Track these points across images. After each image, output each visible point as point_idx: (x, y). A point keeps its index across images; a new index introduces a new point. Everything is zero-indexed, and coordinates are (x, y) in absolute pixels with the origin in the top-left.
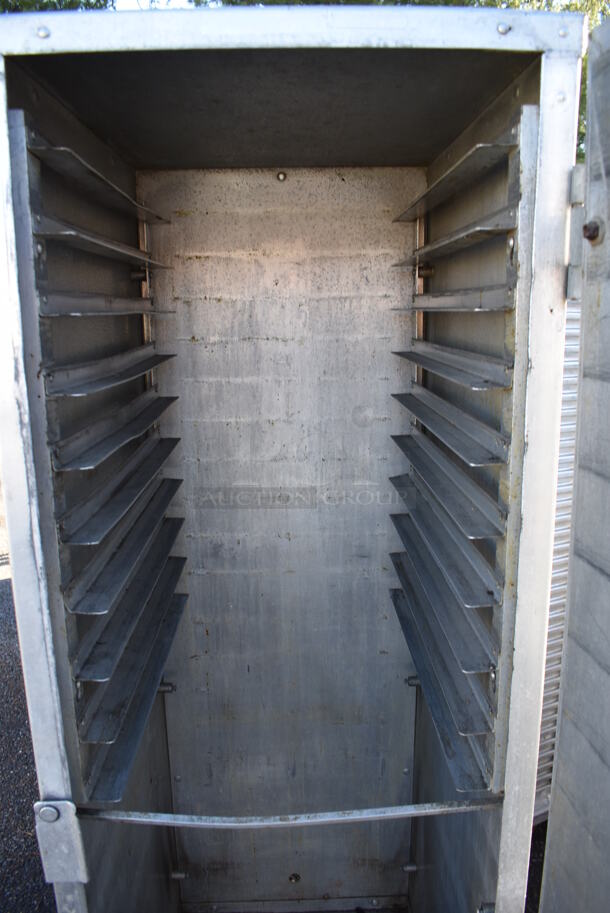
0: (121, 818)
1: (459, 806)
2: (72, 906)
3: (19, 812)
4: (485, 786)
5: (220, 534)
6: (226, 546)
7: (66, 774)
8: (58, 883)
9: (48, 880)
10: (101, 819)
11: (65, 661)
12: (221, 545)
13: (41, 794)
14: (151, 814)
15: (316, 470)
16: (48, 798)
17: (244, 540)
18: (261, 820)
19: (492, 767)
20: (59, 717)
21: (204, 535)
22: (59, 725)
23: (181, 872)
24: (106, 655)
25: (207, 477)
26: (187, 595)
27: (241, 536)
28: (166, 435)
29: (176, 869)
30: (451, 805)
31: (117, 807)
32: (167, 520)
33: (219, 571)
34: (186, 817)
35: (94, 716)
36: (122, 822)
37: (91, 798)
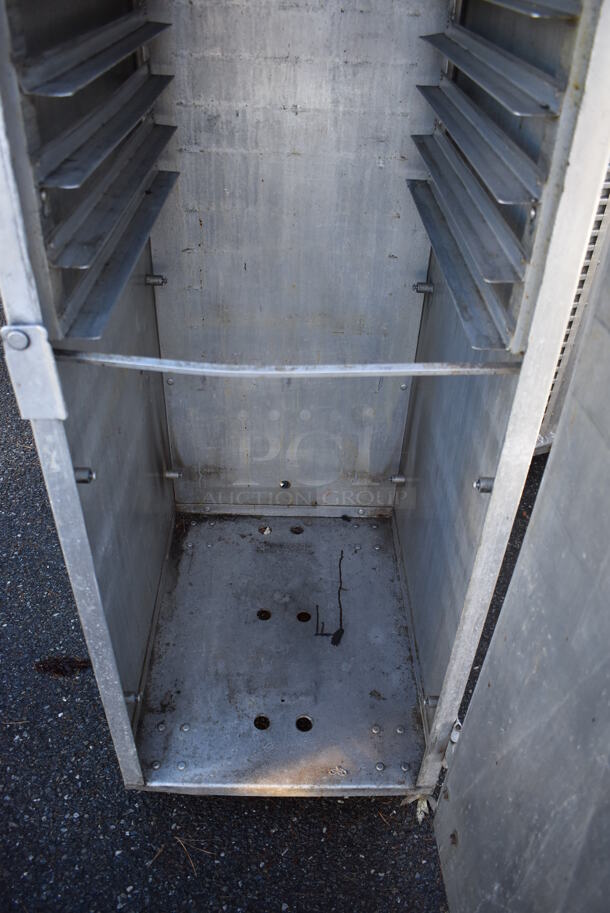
0: (101, 360)
1: (472, 366)
2: (53, 447)
3: (18, 428)
4: (504, 346)
5: (216, 103)
6: (223, 118)
7: (34, 294)
8: (35, 420)
9: (24, 416)
10: (79, 361)
11: (25, 161)
12: (219, 116)
13: (8, 318)
14: (135, 358)
15: (333, 24)
16: (16, 323)
17: (244, 112)
18: (255, 369)
19: (515, 325)
20: (20, 221)
21: (197, 103)
22: (21, 233)
23: (174, 472)
24: (76, 169)
25: (202, 26)
26: (178, 174)
27: (241, 105)
29: (169, 469)
30: (463, 366)
31: (97, 348)
32: (151, 76)
33: (214, 149)
34: (173, 362)
35: (67, 246)
36: (103, 365)
37: (67, 335)
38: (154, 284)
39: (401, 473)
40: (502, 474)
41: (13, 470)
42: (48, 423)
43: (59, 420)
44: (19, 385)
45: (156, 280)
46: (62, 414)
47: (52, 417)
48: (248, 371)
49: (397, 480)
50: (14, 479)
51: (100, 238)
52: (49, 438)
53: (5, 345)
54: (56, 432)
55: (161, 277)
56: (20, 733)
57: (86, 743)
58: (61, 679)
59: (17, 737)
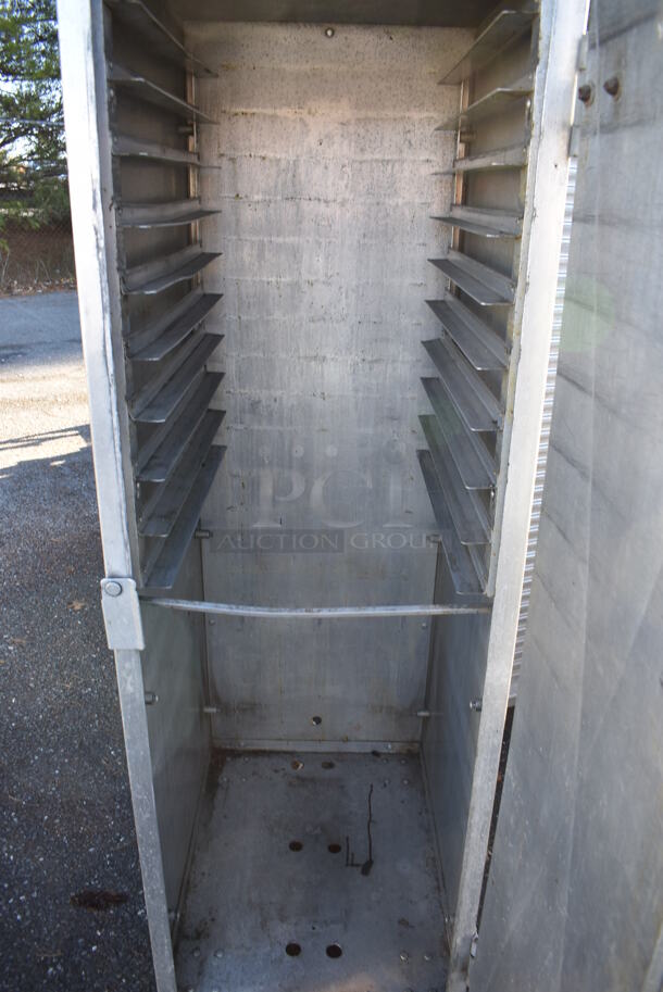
0: (171, 604)
1: (459, 607)
2: (130, 672)
4: (482, 591)
5: (258, 391)
6: (264, 403)
7: (128, 556)
8: (118, 651)
9: (110, 647)
10: (154, 605)
11: (129, 462)
12: (259, 402)
13: (107, 573)
14: (197, 603)
15: (352, 332)
16: (112, 577)
17: (281, 398)
18: (290, 611)
19: (488, 576)
20: (124, 506)
21: (242, 391)
22: (124, 513)
23: (213, 707)
24: (161, 465)
25: (248, 336)
26: (225, 447)
27: (278, 393)
28: (208, 291)
29: (208, 704)
30: (452, 607)
31: (171, 595)
32: (208, 374)
33: (256, 427)
34: (226, 606)
35: (149, 518)
36: (172, 607)
37: (146, 585)
38: (202, 537)
39: (426, 708)
40: (488, 693)
41: (52, 709)
42: (127, 653)
43: (137, 650)
44: (110, 623)
45: (203, 534)
46: (141, 646)
47: (131, 647)
48: (285, 613)
49: (422, 714)
50: (53, 717)
51: (173, 512)
52: (127, 665)
53: (103, 593)
54: (133, 660)
55: (207, 531)
56: (54, 966)
57: (119, 976)
58: (95, 913)
59: (51, 970)
